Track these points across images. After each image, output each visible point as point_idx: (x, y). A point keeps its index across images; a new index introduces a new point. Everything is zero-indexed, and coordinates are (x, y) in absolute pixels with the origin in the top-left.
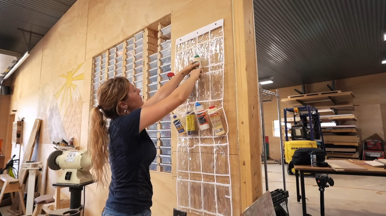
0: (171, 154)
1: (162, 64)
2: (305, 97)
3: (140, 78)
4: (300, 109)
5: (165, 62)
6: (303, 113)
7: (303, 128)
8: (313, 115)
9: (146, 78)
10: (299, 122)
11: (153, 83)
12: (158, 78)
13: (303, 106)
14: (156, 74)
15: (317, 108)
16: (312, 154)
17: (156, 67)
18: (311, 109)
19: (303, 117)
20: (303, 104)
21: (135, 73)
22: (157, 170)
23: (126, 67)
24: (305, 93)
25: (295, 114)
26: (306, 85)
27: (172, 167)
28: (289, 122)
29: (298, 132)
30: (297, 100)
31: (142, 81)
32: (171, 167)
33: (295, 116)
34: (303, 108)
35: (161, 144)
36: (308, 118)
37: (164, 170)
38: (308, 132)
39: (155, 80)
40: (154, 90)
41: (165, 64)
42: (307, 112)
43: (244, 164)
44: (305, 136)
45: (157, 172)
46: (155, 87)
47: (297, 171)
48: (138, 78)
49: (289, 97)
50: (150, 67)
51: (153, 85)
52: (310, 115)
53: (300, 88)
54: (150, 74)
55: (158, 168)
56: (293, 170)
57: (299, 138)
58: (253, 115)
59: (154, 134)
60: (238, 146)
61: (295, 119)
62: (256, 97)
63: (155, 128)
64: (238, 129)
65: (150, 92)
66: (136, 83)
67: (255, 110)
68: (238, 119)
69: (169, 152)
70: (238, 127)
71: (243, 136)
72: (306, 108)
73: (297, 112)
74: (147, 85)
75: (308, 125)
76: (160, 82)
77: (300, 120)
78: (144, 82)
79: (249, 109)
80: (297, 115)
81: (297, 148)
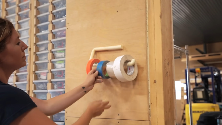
0: (65, 120)
1: (54, 7)
2: (207, 57)
3: (26, 26)
4: (202, 70)
5: (58, 6)
6: (204, 74)
7: (205, 90)
8: (215, 77)
9: (33, 25)
10: (199, 84)
11: (43, 32)
12: (49, 25)
13: (204, 67)
14: (47, 21)
15: (219, 68)
16: (219, 119)
17: (47, 11)
18: (213, 69)
19: (205, 79)
20: (205, 65)
21: (20, 19)
23: (6, 10)
24: (206, 53)
26: (207, 45)
29: (200, 94)
30: (198, 60)
31: (28, 29)
33: (196, 77)
34: (205, 69)
36: (210, 79)
38: (209, 95)
39: (46, 28)
40: (44, 40)
41: (58, 10)
42: (210, 73)
44: (207, 99)
46: (45, 37)
48: (22, 25)
49: (190, 57)
50: (38, 12)
51: (43, 35)
52: (212, 76)
53: (201, 47)
54: (38, 21)
57: (201, 101)
58: (167, 72)
59: (43, 96)
60: (150, 110)
61: (196, 80)
62: (170, 51)
63: (44, 87)
64: (149, 88)
65: (38, 43)
66: (20, 31)
67: (169, 67)
68: (149, 77)
69: (61, 118)
70: (149, 86)
71: (156, 98)
72: (208, 68)
73: (198, 73)
74: (35, 34)
75: (209, 86)
76: (51, 31)
77: (201, 82)
78: (31, 31)
79: (163, 65)
80: (198, 76)
81: (198, 112)
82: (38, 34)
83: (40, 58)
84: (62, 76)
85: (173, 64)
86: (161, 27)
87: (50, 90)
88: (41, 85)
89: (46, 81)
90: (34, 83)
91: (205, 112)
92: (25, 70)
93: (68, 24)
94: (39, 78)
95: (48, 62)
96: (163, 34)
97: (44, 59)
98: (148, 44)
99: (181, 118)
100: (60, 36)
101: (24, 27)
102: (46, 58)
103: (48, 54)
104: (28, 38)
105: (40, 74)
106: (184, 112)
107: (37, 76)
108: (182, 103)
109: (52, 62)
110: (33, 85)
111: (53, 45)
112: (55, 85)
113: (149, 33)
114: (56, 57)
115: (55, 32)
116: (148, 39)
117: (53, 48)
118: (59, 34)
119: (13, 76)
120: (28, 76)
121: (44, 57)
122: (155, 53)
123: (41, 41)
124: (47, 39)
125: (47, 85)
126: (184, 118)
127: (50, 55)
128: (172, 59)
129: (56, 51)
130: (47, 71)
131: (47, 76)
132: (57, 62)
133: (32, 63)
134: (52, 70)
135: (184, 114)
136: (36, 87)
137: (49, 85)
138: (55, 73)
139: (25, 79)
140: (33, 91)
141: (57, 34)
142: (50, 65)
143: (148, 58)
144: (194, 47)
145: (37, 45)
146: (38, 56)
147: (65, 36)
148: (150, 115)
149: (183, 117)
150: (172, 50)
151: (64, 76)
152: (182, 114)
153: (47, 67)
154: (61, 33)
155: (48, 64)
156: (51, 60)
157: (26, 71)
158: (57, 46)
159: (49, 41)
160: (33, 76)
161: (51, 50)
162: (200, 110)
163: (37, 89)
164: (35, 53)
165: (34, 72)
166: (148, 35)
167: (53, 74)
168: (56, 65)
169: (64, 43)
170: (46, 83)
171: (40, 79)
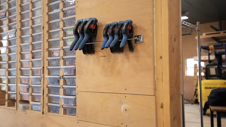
0: (77, 95)
2: (222, 34)
4: (216, 47)
6: (218, 51)
7: (218, 67)
9: (45, 5)
10: (213, 61)
11: (54, 10)
12: (60, 4)
13: (219, 44)
19: (218, 56)
20: (219, 42)
22: (60, 112)
24: (221, 30)
25: (210, 52)
26: (222, 21)
27: (77, 110)
28: (203, 61)
29: (213, 71)
30: (212, 38)
31: (41, 8)
32: (75, 109)
33: (209, 55)
34: (219, 46)
35: (65, 83)
36: (224, 57)
37: (68, 113)
38: (223, 71)
39: (57, 7)
40: (56, 19)
42: (224, 50)
43: (162, 107)
44: (220, 76)
45: (60, 115)
46: (57, 16)
47: (212, 112)
48: (36, 4)
49: (204, 34)
51: (55, 14)
53: (216, 25)
55: (61, 110)
56: (208, 111)
57: (213, 78)
58: (174, 48)
59: (57, 71)
60: (155, 85)
61: (209, 57)
62: (178, 26)
63: (57, 64)
64: (155, 64)
65: (50, 22)
66: (34, 10)
67: (176, 43)
68: (155, 53)
69: (73, 93)
70: (155, 62)
71: (161, 73)
72: (222, 45)
73: (212, 50)
74: (48, 13)
75: (223, 63)
76: (62, 9)
77: (215, 59)
78: (43, 10)
79: (169, 41)
80: (212, 53)
81: (211, 88)
82: (50, 13)
83: (53, 36)
84: (73, 53)
85: (180, 40)
86: (168, 2)
87: (62, 67)
88: (55, 62)
89: (59, 58)
90: (48, 60)
91: (217, 88)
92: (40, 47)
93: (77, 2)
94: (52, 55)
95: (60, 40)
96: (170, 9)
97: (56, 37)
98: (155, 20)
99: (194, 94)
100: (71, 15)
101: (38, 7)
102: (58, 36)
103: (60, 32)
104: (41, 17)
105: (53, 51)
106: (197, 88)
107: (50, 53)
108: (195, 80)
109: (64, 40)
110: (47, 61)
111: (64, 23)
112: (67, 62)
113: (156, 9)
114: (67, 34)
115: (65, 10)
116: (155, 15)
117: (64, 26)
118: (69, 12)
119: (29, 53)
120: (42, 53)
121: (56, 36)
122: (161, 29)
123: (53, 19)
124: (59, 18)
125: (59, 62)
126: (197, 93)
127: (62, 33)
128: (179, 34)
129: (67, 29)
130: (59, 48)
131: (59, 53)
132: (69, 40)
133: (45, 41)
134: (64, 48)
135: (197, 90)
136: (50, 64)
137: (62, 61)
138: (67, 51)
139: (40, 56)
140: (47, 67)
141: (68, 12)
142: (61, 43)
143: (155, 34)
144: (208, 25)
145: (49, 24)
146: (51, 34)
147: (75, 14)
148: (156, 90)
149: (195, 92)
150: (179, 26)
151: (75, 53)
152: (194, 90)
153: (59, 45)
154: (71, 11)
155: (60, 41)
156: (62, 38)
157: (40, 49)
158: (68, 24)
159: (60, 19)
160: (46, 54)
161: (62, 28)
162: (212, 86)
163: (51, 65)
164: (48, 31)
165: (48, 49)
166: (155, 11)
167: (65, 51)
168: (67, 42)
169: (74, 21)
170: (59, 60)
171: (54, 56)
